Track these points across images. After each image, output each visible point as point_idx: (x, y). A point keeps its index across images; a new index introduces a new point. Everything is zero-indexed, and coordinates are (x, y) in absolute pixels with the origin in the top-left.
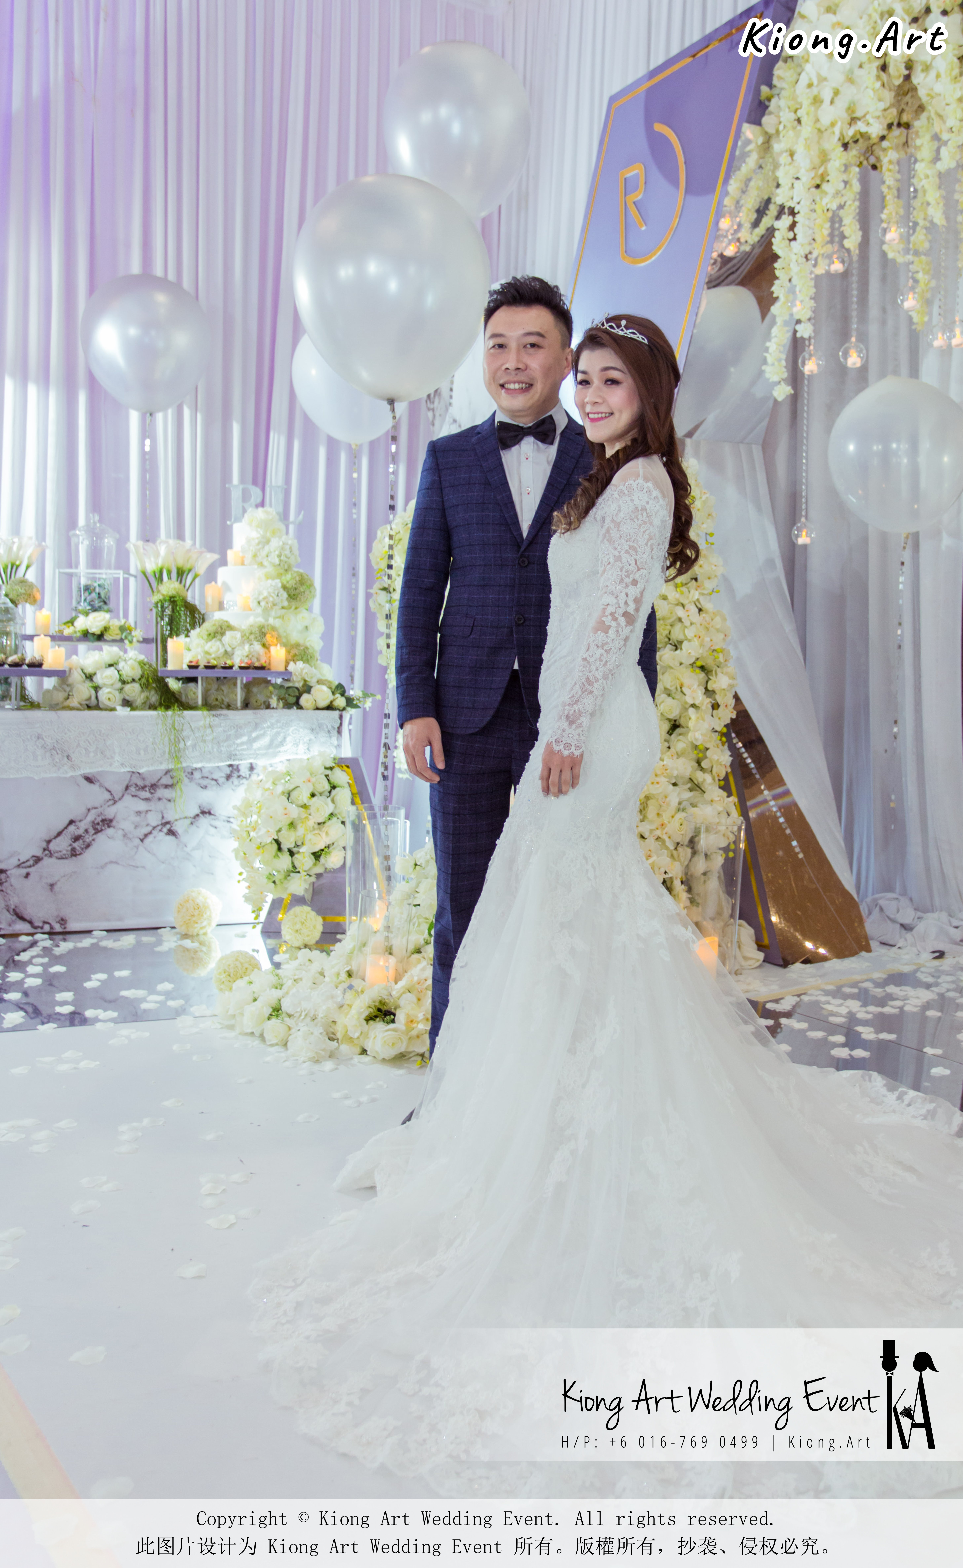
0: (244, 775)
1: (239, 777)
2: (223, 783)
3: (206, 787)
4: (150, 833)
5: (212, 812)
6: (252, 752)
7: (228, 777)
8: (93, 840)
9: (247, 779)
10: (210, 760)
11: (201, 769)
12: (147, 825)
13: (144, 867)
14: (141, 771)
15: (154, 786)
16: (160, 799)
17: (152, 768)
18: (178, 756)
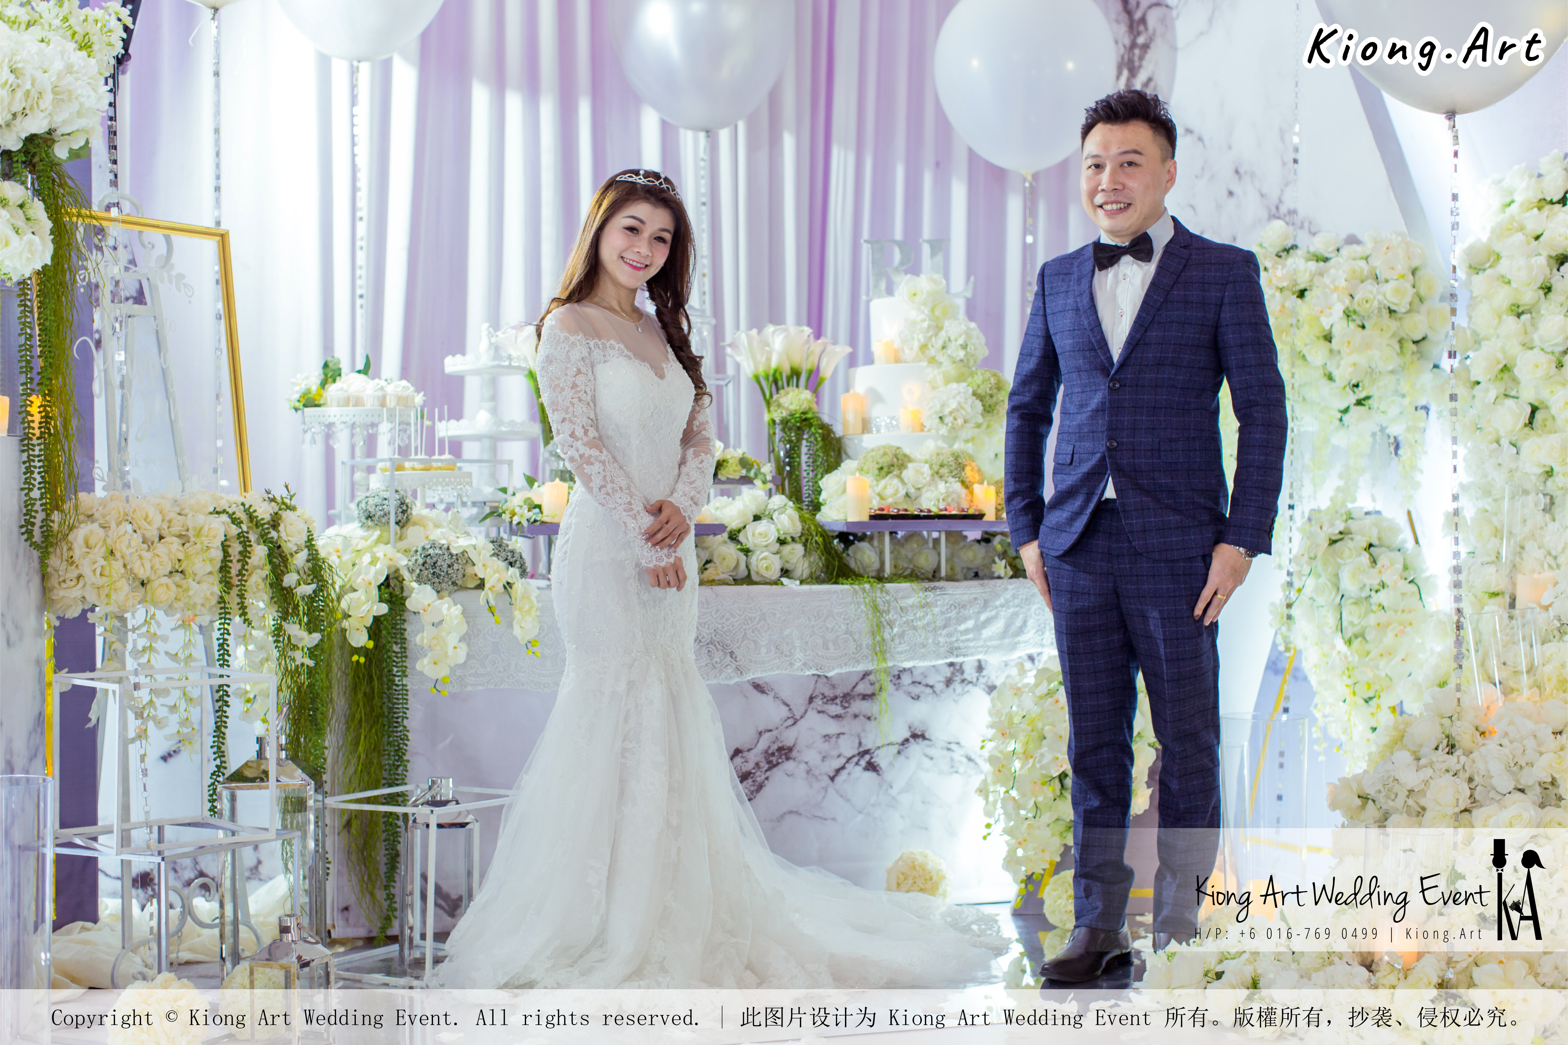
0: (969, 678)
1: (963, 681)
2: (942, 691)
3: (917, 698)
4: (843, 768)
5: (927, 736)
6: (981, 643)
7: (949, 682)
8: (767, 779)
9: (975, 685)
10: (923, 657)
11: (910, 670)
12: (839, 756)
13: (834, 819)
14: (830, 674)
15: (847, 697)
16: (856, 716)
17: (845, 670)
18: (881, 650)
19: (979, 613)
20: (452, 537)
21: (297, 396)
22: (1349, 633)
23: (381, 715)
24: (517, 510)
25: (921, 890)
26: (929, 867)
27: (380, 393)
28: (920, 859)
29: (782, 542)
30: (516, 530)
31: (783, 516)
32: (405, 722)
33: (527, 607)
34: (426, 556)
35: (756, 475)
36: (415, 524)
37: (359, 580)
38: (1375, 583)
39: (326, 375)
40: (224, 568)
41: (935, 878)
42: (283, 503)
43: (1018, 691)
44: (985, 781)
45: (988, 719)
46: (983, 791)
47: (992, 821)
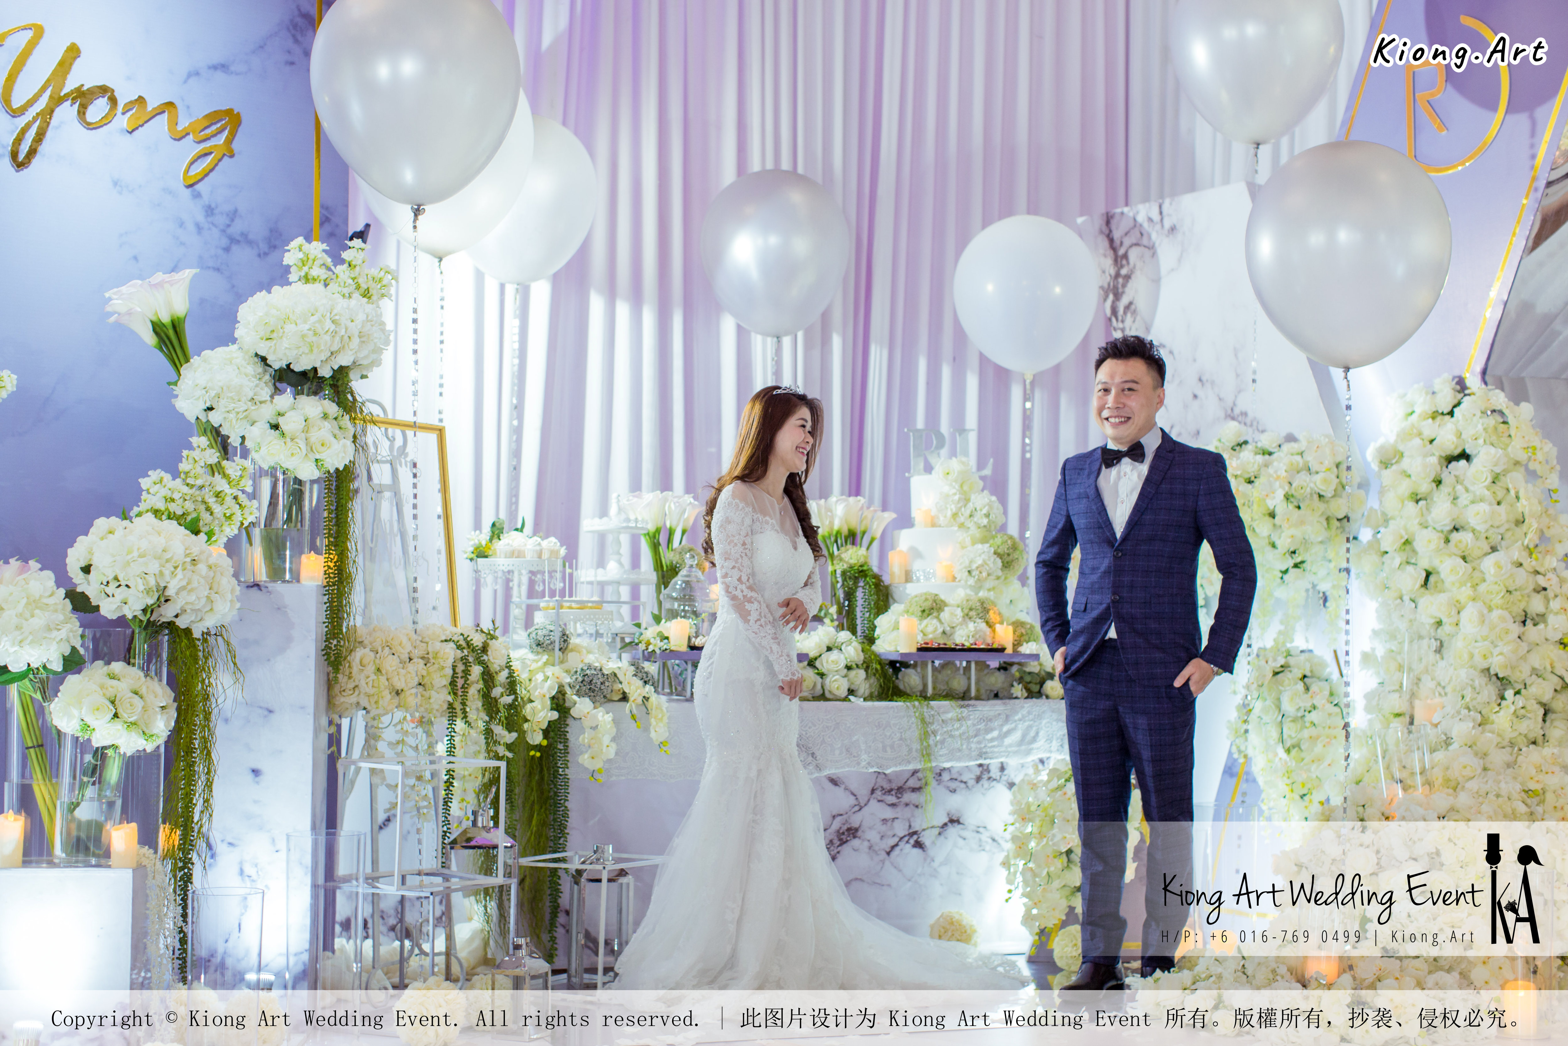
0: (994, 776)
1: (989, 778)
2: (973, 786)
3: (954, 791)
4: (897, 845)
5: (961, 821)
6: (1003, 749)
7: (978, 779)
8: (838, 852)
9: (999, 782)
10: (959, 759)
11: (949, 770)
12: (894, 836)
13: (889, 885)
14: (887, 772)
15: (900, 790)
16: (907, 805)
17: (898, 769)
18: (927, 753)
19: (1002, 725)
20: (604, 661)
21: (472, 549)
22: (1288, 744)
23: (548, 798)
24: (652, 641)
25: (958, 940)
26: (964, 923)
27: (538, 548)
28: (957, 917)
29: (849, 668)
30: (649, 656)
31: (849, 648)
32: (567, 804)
33: (660, 716)
34: (584, 676)
35: (826, 615)
36: (572, 650)
37: (537, 693)
38: (1308, 705)
39: (493, 533)
40: (453, 683)
41: (969, 931)
42: (489, 634)
43: (1034, 786)
44: (1007, 857)
45: (1010, 808)
46: (1006, 864)
47: (1012, 888)
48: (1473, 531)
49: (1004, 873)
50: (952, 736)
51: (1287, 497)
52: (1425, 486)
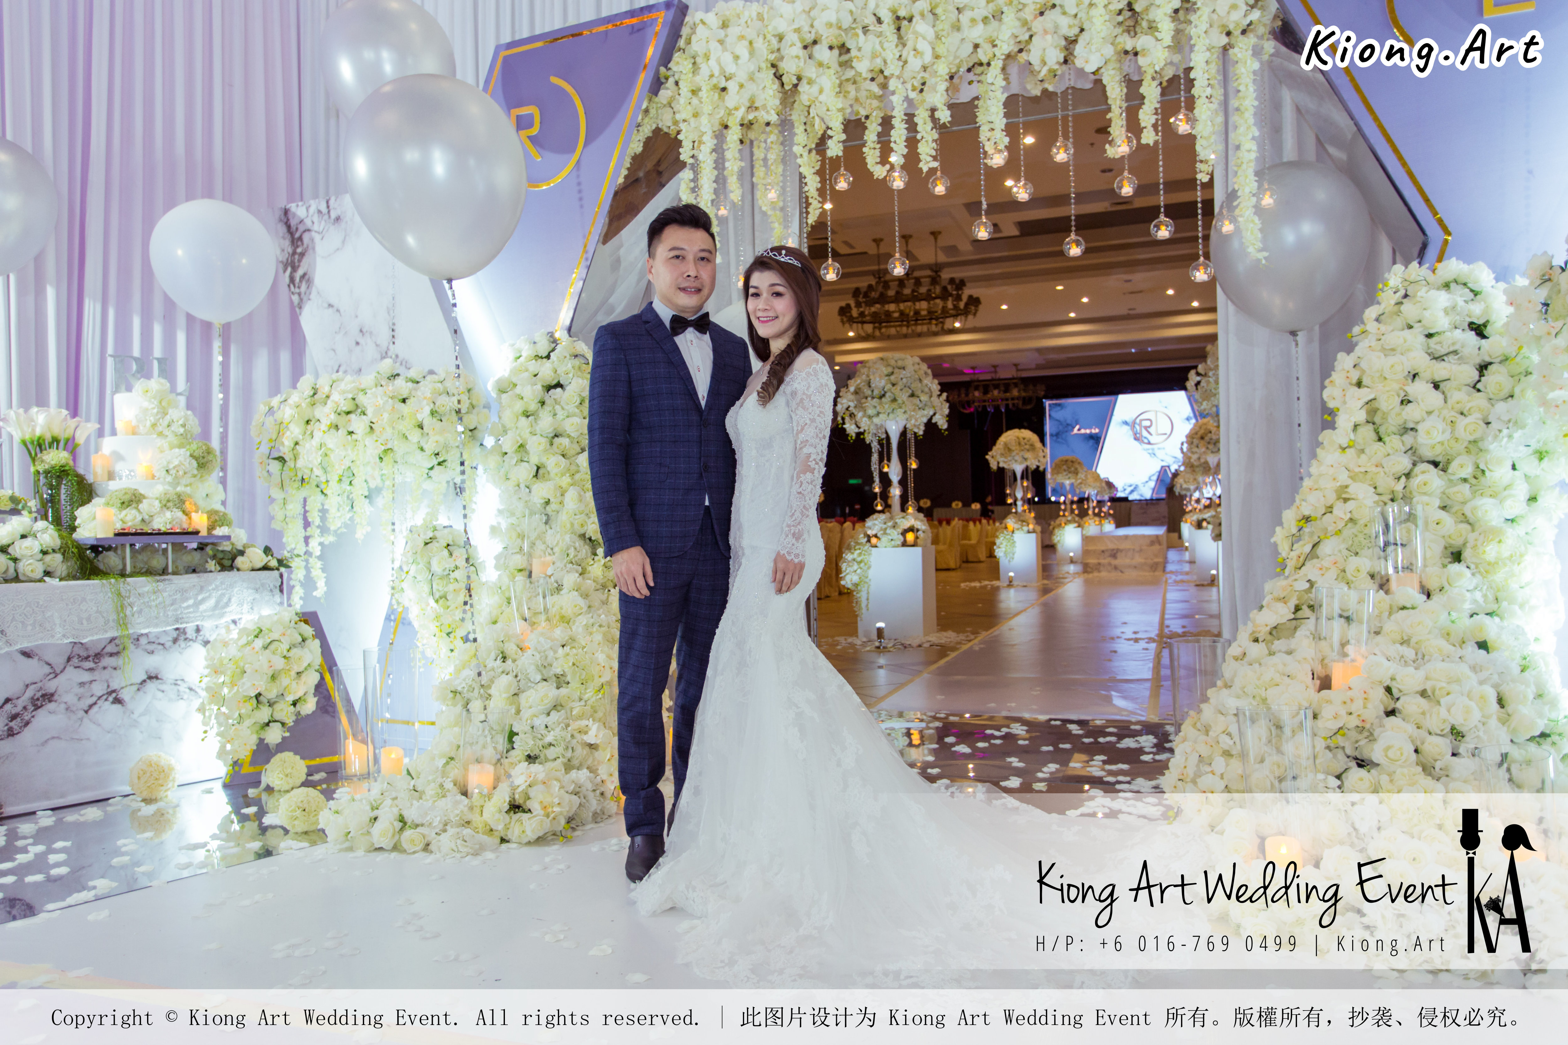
0: (190, 637)
1: (185, 639)
2: (170, 647)
3: (153, 652)
4: (95, 703)
5: (162, 677)
6: (200, 614)
7: (175, 641)
9: (194, 641)
10: (157, 625)
11: (147, 635)
12: (92, 696)
13: (88, 739)
14: (84, 641)
15: (98, 656)
16: (105, 668)
17: (95, 637)
18: (123, 622)
19: (197, 594)
22: (437, 596)
28: (155, 759)
29: (44, 553)
31: (45, 535)
38: (452, 567)
43: (226, 644)
44: (203, 703)
45: (204, 663)
46: (201, 709)
47: (208, 728)
48: (569, 436)
49: (200, 716)
50: (150, 607)
51: (433, 413)
52: (533, 406)
